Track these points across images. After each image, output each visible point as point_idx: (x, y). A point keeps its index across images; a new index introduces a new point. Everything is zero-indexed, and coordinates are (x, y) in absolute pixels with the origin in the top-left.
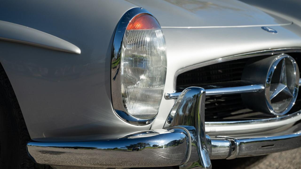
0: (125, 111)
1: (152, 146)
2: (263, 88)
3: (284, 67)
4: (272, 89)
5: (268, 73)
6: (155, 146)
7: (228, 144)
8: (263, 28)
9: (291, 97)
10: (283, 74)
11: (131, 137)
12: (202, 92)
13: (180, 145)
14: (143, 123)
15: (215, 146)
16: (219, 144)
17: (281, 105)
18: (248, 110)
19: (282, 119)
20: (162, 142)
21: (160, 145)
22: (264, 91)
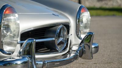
0: (2, 49)
1: (15, 64)
2: (54, 39)
3: (62, 31)
4: (58, 40)
5: (56, 33)
6: (16, 64)
7: (42, 63)
8: (53, 14)
9: (64, 43)
10: (61, 34)
11: (5, 60)
12: (34, 40)
13: (27, 63)
14: (10, 54)
15: (37, 64)
16: (39, 63)
17: (60, 46)
18: (46, 49)
19: (61, 52)
20: (19, 62)
21: (18, 64)
22: (55, 40)
